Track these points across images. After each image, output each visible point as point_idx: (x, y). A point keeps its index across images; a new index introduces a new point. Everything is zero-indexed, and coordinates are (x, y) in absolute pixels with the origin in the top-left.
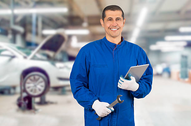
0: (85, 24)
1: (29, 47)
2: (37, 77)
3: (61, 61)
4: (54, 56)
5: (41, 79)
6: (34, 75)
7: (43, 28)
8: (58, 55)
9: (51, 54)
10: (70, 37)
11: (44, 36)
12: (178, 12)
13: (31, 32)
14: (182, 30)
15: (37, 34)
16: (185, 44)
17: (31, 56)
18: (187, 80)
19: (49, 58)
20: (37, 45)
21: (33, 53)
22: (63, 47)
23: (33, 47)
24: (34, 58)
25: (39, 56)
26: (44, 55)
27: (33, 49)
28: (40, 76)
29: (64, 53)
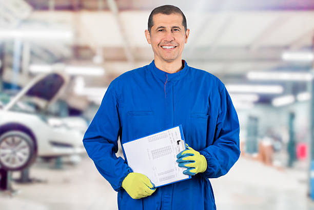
0: (98, 59)
1: (8, 91)
2: (17, 139)
3: (57, 115)
4: (47, 106)
5: (24, 143)
6: (12, 136)
7: (31, 62)
8: (53, 106)
9: (42, 103)
10: (73, 78)
11: (31, 75)
12: (247, 48)
13: (11, 66)
14: (252, 76)
15: (20, 70)
16: (256, 98)
17: (10, 105)
18: (255, 155)
19: (37, 109)
20: (19, 88)
21: (13, 100)
22: (62, 93)
23: (13, 91)
24: (14, 109)
25: (22, 106)
26: (30, 104)
27: (13, 95)
28: (22, 138)
29: (62, 102)
